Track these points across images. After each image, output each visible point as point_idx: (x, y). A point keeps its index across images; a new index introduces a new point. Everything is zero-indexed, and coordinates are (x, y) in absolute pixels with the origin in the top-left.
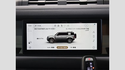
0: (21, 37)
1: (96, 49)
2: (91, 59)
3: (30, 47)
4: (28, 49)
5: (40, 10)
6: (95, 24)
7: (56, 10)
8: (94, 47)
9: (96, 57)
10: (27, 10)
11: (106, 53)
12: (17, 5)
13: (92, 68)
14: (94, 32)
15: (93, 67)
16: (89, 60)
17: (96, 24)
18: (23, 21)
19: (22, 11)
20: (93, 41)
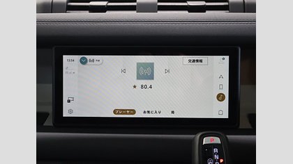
0: (49, 88)
1: (226, 116)
2: (217, 140)
3: (70, 111)
4: (66, 114)
5: (95, 24)
6: (224, 59)
7: (132, 24)
8: (221, 113)
9: (228, 136)
10: (65, 24)
11: (249, 126)
12: (38, 11)
13: (219, 161)
14: (221, 77)
15: (220, 158)
16: (212, 143)
17: (227, 58)
18: (54, 48)
19: (52, 24)
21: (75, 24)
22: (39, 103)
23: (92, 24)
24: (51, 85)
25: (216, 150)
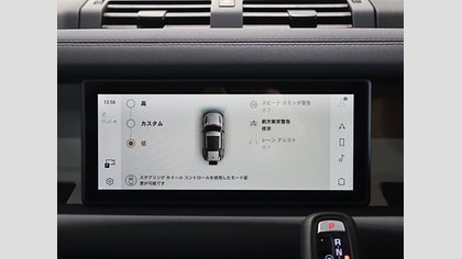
0: (77, 144)
1: (349, 186)
2: (339, 226)
3: (110, 181)
4: (102, 186)
5: (148, 46)
6: (346, 99)
7: (205, 46)
8: (341, 182)
9: (355, 218)
10: (101, 46)
12: (60, 27)
13: (343, 258)
14: (342, 127)
15: (344, 255)
16: (332, 230)
17: (351, 97)
18: (83, 84)
19: (81, 46)
20: (341, 160)
21: (116, 46)
22: (62, 168)
23: (143, 46)
24: (80, 140)
25: (337, 242)
